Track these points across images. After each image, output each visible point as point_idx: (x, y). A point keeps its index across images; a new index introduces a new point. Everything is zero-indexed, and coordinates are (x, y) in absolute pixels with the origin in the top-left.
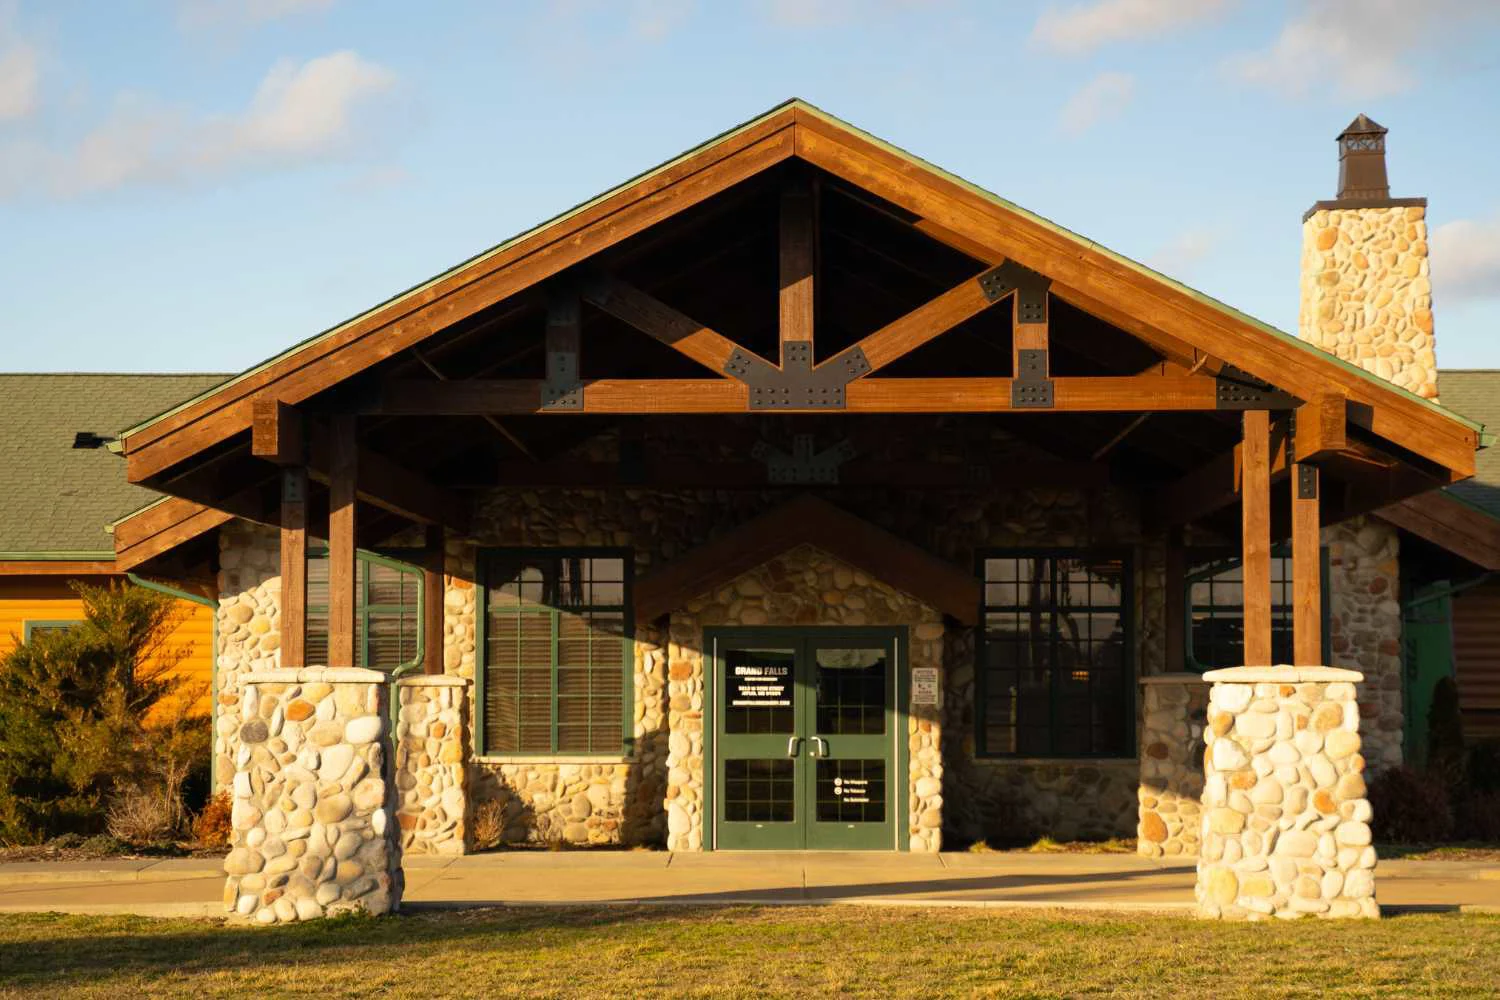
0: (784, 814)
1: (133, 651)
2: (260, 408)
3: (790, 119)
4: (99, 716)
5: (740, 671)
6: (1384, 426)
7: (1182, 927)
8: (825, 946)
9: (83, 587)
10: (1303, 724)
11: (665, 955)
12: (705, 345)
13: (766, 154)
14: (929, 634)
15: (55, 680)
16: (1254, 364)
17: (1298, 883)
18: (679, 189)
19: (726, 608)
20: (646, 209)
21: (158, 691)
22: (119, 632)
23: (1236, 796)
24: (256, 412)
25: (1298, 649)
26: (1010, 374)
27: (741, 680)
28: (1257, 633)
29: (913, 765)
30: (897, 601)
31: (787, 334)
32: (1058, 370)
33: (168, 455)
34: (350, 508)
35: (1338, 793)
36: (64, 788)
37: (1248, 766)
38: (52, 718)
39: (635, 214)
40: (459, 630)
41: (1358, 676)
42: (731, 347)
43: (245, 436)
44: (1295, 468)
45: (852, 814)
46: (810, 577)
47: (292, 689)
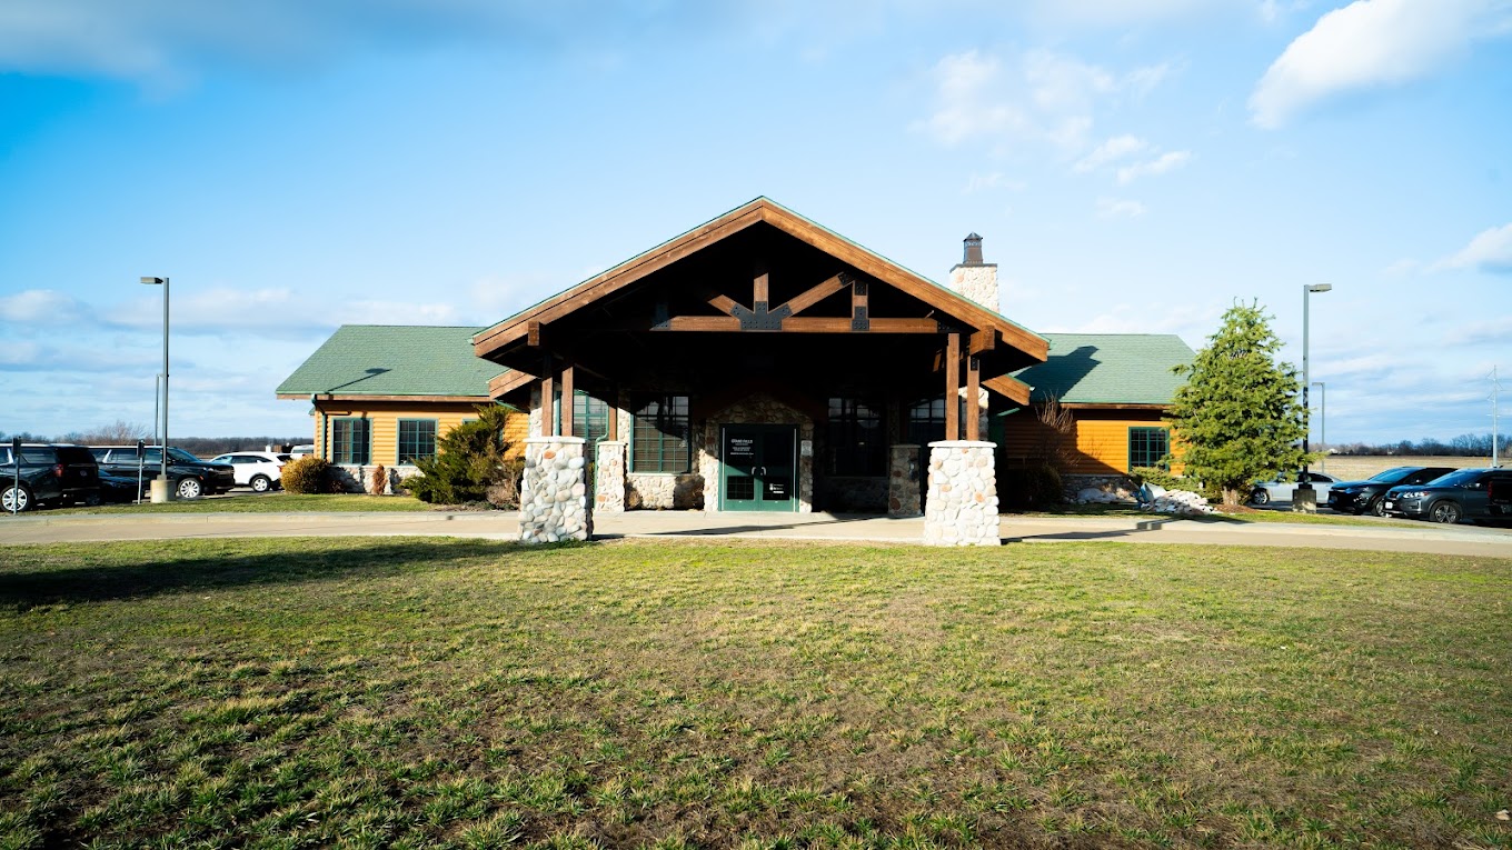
0: (751, 497)
1: (498, 430)
2: (532, 325)
3: (760, 204)
4: (485, 455)
5: (733, 441)
6: (1008, 339)
7: (923, 551)
8: (772, 560)
9: (478, 407)
10: (971, 465)
11: (702, 564)
12: (723, 302)
13: (749, 220)
14: (808, 427)
15: (467, 442)
16: (955, 312)
17: (968, 532)
18: (712, 234)
19: (728, 416)
20: (698, 242)
21: (508, 446)
22: (492, 423)
23: (943, 495)
24: (530, 327)
25: (969, 433)
26: (851, 316)
27: (734, 445)
28: (952, 427)
29: (801, 479)
30: (796, 414)
31: (757, 298)
32: (871, 315)
33: (492, 345)
34: (571, 369)
35: (984, 494)
36: (471, 483)
37: (948, 483)
38: (466, 456)
39: (692, 245)
40: (624, 423)
41: (995, 445)
42: (733, 303)
43: (525, 338)
44: (969, 358)
45: (777, 497)
46: (762, 405)
47: (547, 445)
